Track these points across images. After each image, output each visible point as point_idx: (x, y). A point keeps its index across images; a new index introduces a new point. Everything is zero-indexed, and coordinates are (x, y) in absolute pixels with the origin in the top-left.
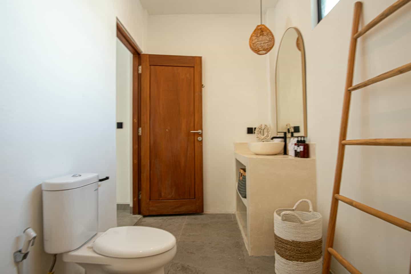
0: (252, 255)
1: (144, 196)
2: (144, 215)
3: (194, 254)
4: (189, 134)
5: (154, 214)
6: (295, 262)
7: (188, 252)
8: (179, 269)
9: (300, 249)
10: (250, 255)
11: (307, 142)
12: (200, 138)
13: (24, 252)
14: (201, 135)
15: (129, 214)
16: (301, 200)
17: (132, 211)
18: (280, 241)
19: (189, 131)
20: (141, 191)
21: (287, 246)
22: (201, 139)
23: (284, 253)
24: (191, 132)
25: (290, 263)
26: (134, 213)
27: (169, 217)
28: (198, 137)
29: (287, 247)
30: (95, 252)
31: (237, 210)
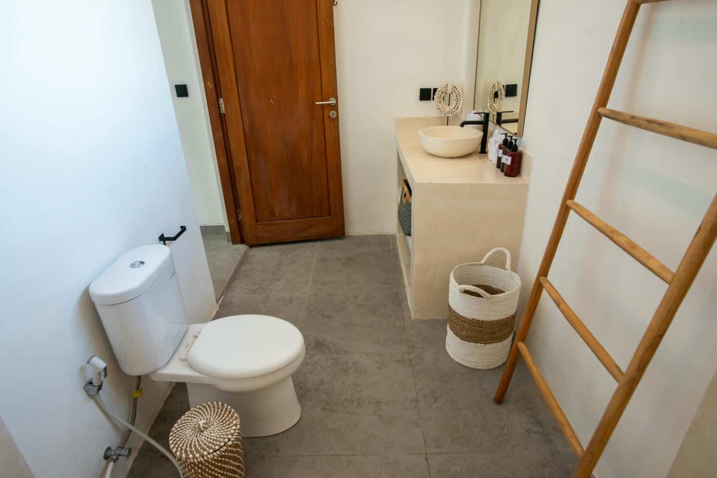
0: (416, 318)
1: (246, 216)
2: (250, 245)
3: (332, 317)
4: (312, 107)
5: (266, 242)
6: (473, 344)
7: (323, 316)
8: (313, 346)
9: (481, 329)
10: (413, 318)
11: (520, 149)
12: (333, 114)
13: (96, 383)
14: (335, 107)
15: (226, 243)
16: (496, 249)
17: (230, 239)
18: (456, 316)
19: (313, 103)
20: (239, 208)
21: (463, 323)
22: (335, 116)
23: (460, 331)
24: (317, 103)
25: (466, 344)
26: (234, 242)
27: (291, 246)
28: (329, 112)
29: (464, 325)
30: (191, 367)
31: (398, 232)
